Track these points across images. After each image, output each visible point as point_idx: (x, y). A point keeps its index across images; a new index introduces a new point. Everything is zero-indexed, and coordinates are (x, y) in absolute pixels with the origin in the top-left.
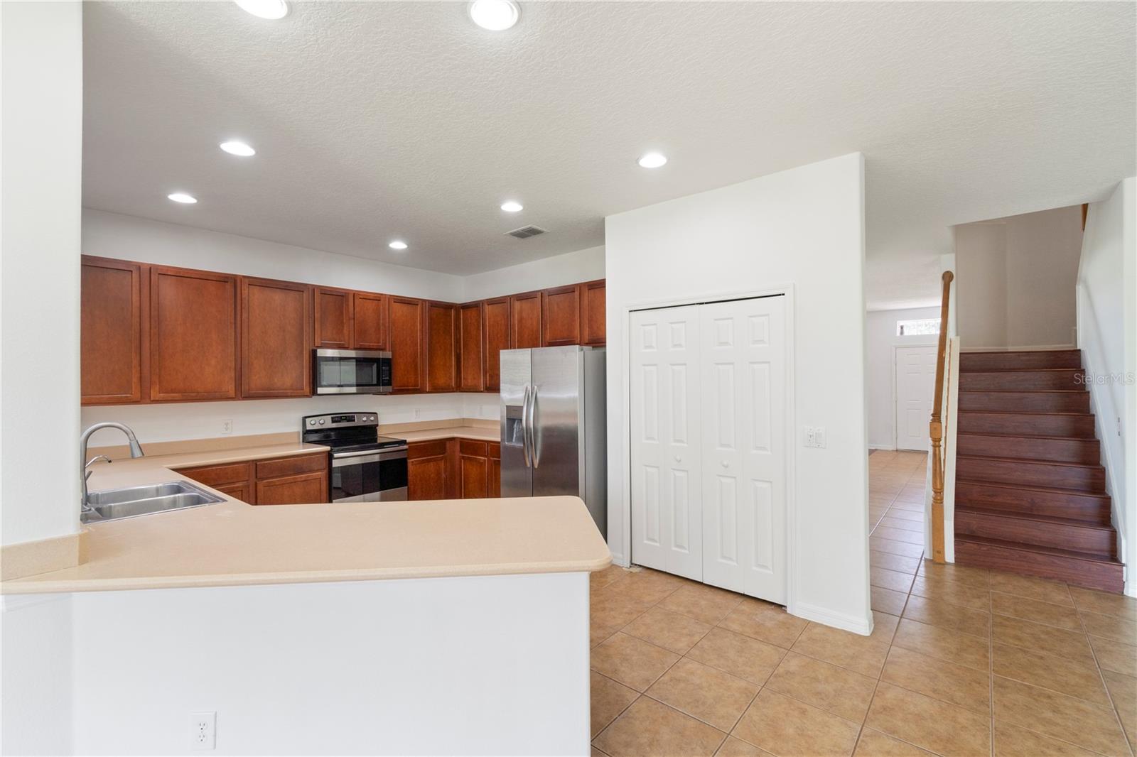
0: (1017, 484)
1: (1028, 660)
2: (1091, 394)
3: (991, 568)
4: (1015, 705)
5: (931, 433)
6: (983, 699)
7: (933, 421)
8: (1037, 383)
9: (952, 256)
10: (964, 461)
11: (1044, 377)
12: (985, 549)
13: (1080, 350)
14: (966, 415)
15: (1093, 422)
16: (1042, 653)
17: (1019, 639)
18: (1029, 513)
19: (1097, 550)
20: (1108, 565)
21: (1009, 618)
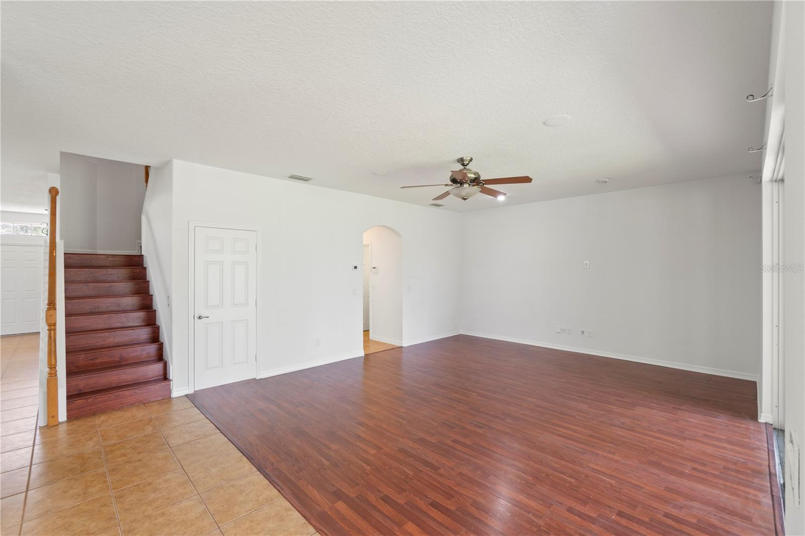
0: (110, 347)
1: (133, 467)
2: (150, 283)
3: (94, 413)
4: (132, 504)
5: (47, 320)
6: (111, 516)
7: (49, 309)
8: (119, 276)
9: (58, 176)
10: (71, 337)
11: (123, 272)
12: (91, 400)
13: (143, 255)
14: (71, 301)
15: (152, 299)
16: (140, 457)
17: (124, 455)
18: (119, 365)
19: (158, 376)
20: (164, 384)
21: (115, 444)
